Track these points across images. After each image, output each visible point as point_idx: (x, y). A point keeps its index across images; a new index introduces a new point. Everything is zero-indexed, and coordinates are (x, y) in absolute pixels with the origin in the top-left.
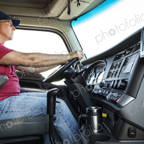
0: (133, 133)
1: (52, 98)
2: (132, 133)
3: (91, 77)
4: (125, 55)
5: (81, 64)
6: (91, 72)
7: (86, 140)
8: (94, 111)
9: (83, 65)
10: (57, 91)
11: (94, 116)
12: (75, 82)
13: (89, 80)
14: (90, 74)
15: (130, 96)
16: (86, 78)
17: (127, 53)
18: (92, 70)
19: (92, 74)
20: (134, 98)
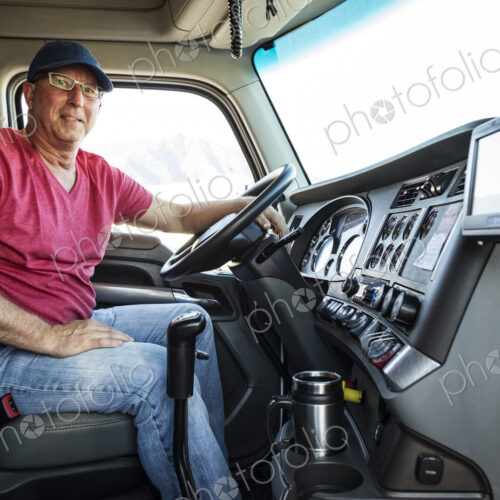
0: (434, 473)
1: (183, 345)
2: (428, 472)
3: (320, 248)
4: (426, 194)
5: (288, 201)
6: (323, 233)
7: (285, 486)
8: (318, 388)
9: (296, 206)
10: (197, 324)
11: (316, 406)
12: (263, 273)
13: (316, 259)
14: (318, 237)
15: (425, 357)
16: (306, 253)
17: (433, 189)
18: (326, 225)
19: (325, 239)
20: (438, 365)
